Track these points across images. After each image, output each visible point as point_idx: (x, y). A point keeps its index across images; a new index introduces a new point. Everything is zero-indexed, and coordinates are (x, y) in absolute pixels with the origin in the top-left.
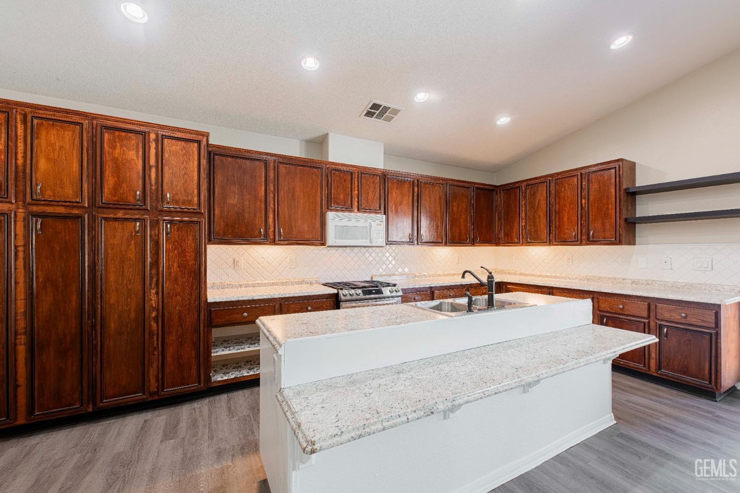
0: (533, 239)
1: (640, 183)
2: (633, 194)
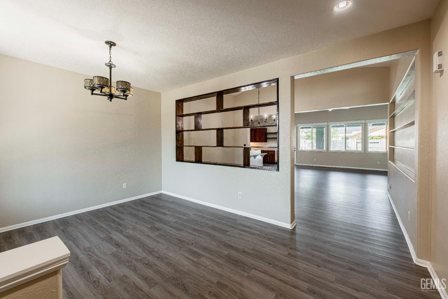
1: (268, 132)
2: (266, 134)
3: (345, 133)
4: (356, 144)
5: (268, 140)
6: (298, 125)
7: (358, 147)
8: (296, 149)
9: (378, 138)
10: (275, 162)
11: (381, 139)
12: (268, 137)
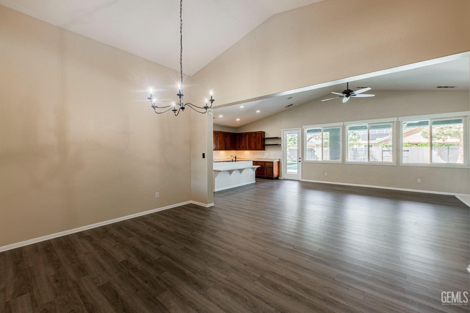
0: (246, 149)
1: (266, 137)
2: (264, 139)
3: (367, 139)
4: (381, 152)
5: (266, 147)
6: (304, 127)
7: (383, 156)
8: (301, 160)
9: (408, 145)
10: (273, 176)
11: (411, 146)
12: (266, 144)
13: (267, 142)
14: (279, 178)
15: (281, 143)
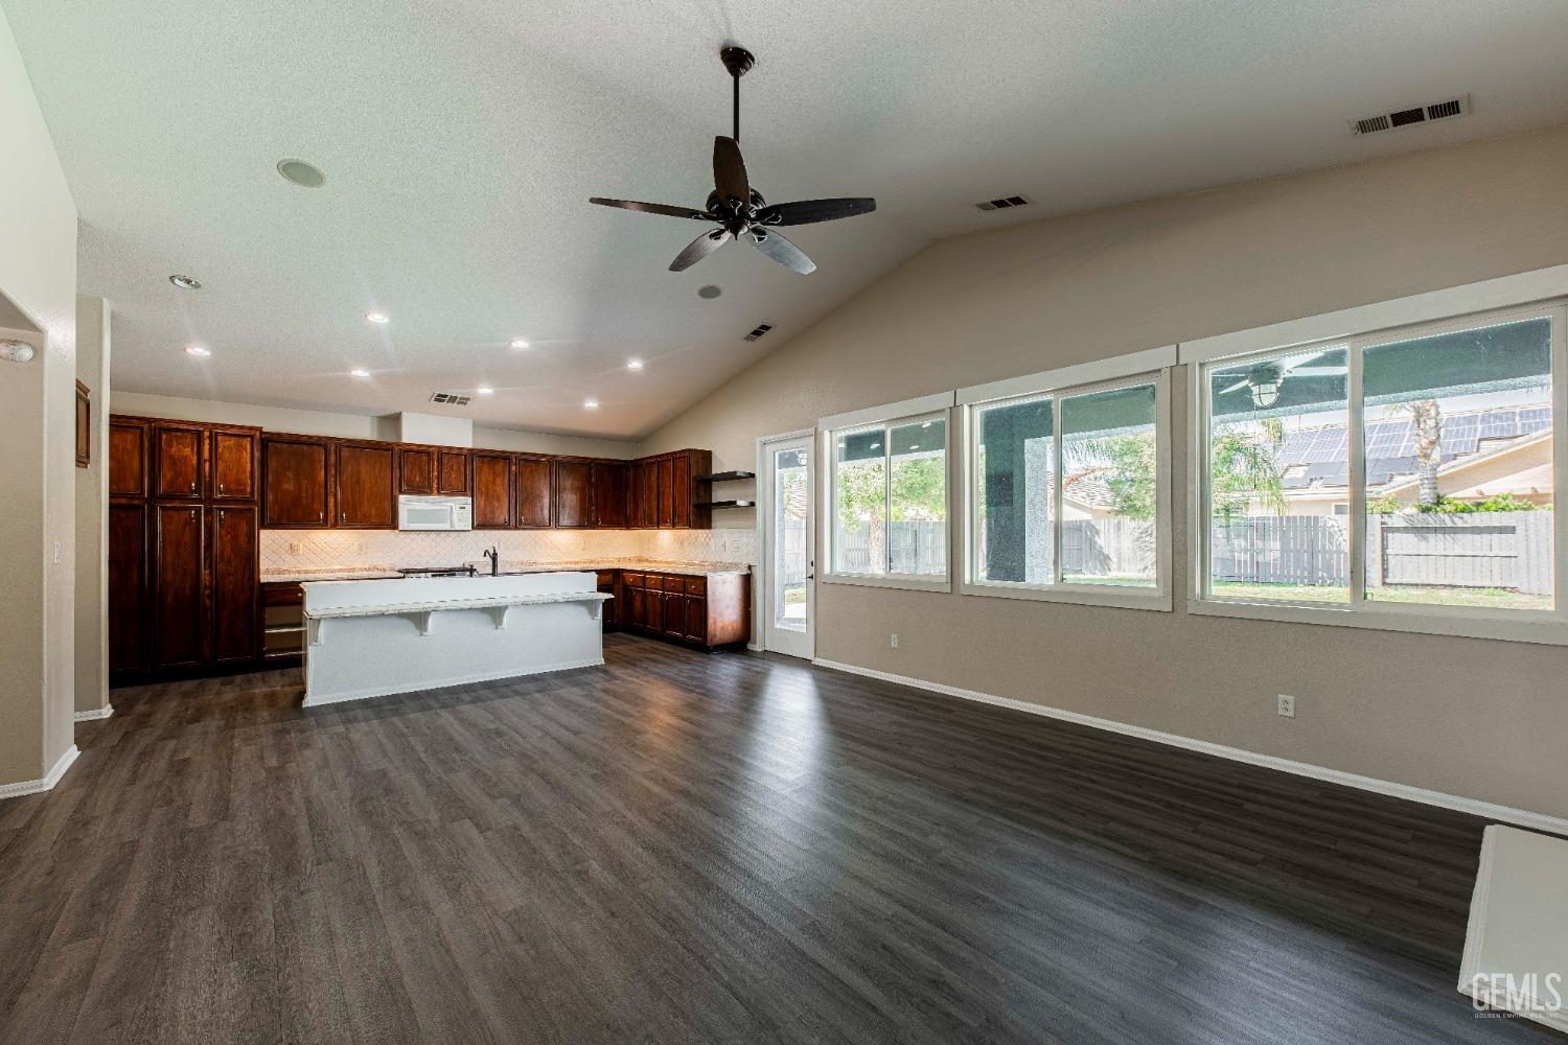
1: (716, 470)
2: (706, 481)
5: (714, 513)
8: (813, 571)
10: (706, 638)
12: (714, 500)
13: (720, 494)
14: (750, 646)
15: (755, 495)
